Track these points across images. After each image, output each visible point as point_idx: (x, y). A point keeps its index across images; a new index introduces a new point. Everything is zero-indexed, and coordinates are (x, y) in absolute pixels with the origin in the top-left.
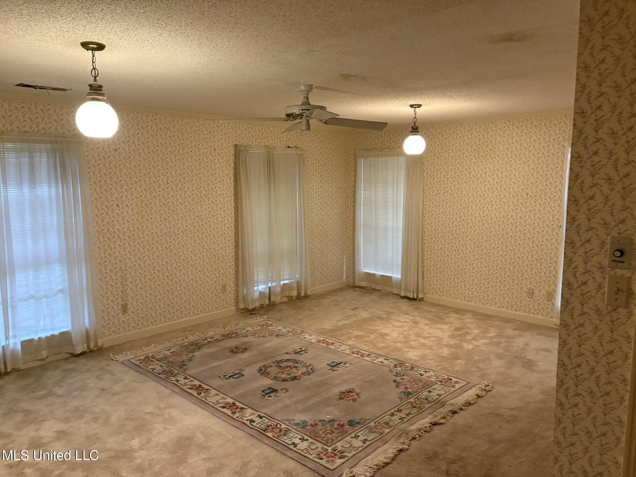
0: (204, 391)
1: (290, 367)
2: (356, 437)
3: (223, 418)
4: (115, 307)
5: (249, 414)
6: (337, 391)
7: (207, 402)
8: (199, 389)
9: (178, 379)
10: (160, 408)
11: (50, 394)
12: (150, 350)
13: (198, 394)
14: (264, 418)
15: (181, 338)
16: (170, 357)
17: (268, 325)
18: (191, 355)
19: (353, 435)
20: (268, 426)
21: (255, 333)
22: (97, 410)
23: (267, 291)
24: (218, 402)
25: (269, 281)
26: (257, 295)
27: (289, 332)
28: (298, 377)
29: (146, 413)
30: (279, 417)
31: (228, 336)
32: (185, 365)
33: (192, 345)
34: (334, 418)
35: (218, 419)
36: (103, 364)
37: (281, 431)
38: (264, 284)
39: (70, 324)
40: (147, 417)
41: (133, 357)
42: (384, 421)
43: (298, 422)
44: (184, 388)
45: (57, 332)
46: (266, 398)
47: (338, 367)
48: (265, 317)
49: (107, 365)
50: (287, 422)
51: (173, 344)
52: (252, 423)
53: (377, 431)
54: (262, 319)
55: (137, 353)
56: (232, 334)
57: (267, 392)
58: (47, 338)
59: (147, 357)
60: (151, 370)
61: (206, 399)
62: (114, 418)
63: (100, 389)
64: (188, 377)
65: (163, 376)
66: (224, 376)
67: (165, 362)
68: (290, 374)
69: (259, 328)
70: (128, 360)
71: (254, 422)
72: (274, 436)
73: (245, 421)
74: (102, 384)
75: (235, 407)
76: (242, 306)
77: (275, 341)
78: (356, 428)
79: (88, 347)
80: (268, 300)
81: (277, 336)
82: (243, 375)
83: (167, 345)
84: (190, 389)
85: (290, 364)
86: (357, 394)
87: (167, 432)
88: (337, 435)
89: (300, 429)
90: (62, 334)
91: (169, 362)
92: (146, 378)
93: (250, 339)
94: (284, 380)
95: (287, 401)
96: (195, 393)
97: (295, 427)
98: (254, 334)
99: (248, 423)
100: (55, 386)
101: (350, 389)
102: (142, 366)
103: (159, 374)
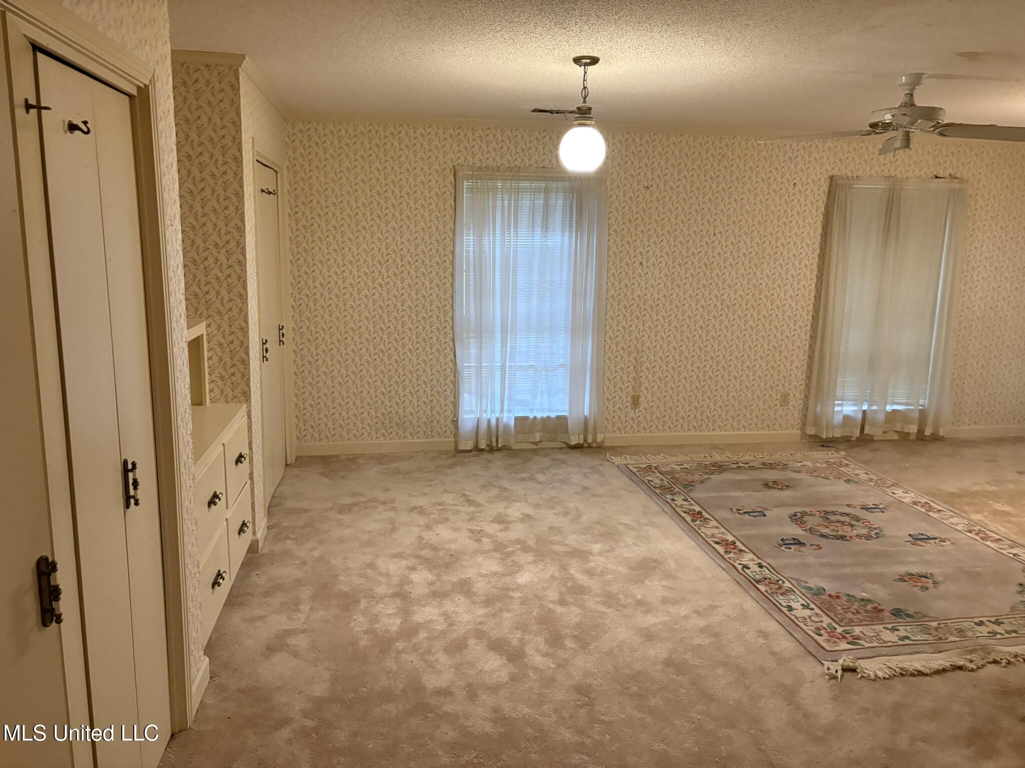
0: (702, 519)
1: (843, 523)
2: (894, 629)
3: (709, 553)
4: (624, 397)
5: (748, 558)
6: (902, 569)
7: (699, 531)
8: (696, 515)
9: (676, 498)
10: (638, 523)
11: (532, 479)
12: (655, 460)
13: (692, 520)
14: (764, 569)
15: (703, 455)
16: (678, 473)
17: (841, 465)
18: (706, 476)
19: (890, 626)
20: (765, 579)
21: (815, 471)
22: (571, 505)
23: (860, 416)
24: (713, 536)
25: (866, 401)
26: (838, 419)
27: (871, 480)
28: (848, 538)
29: (621, 524)
30: (787, 573)
31: (771, 466)
32: (693, 486)
33: (714, 466)
34: (872, 599)
35: (704, 554)
36: (596, 462)
37: (780, 588)
38: (855, 405)
39: (567, 407)
40: (621, 527)
41: (633, 462)
42: (957, 627)
43: (813, 587)
44: (677, 509)
45: (553, 415)
46: (782, 548)
47: (926, 543)
48: (844, 453)
49: (601, 465)
50: (795, 582)
51: (689, 459)
52: (745, 569)
53: (935, 633)
54: (836, 455)
55: (639, 459)
56: (778, 465)
57: (787, 542)
58: (542, 418)
59: (650, 467)
60: (646, 481)
61: (699, 529)
62: (584, 518)
63: (582, 486)
64: (689, 500)
65: (658, 491)
66: (738, 510)
67: (668, 477)
68: (837, 531)
69: (825, 465)
70: (625, 465)
71: (748, 568)
72: (766, 591)
73: (736, 564)
74: (586, 483)
75: (732, 547)
76: (811, 431)
77: (840, 487)
78: (899, 620)
79: (585, 440)
80: (859, 430)
81: (848, 481)
82: (765, 515)
83: (681, 458)
84: (685, 512)
85: (847, 519)
86: (935, 583)
87: (635, 548)
88: (862, 618)
89: (809, 596)
90: (558, 417)
91: (673, 478)
92: (639, 489)
93: (801, 476)
94: (822, 536)
95: (811, 560)
96: (689, 519)
97: (803, 591)
98: (810, 472)
99: (740, 567)
100: (538, 472)
101: (927, 573)
102: (638, 475)
103: (655, 488)
